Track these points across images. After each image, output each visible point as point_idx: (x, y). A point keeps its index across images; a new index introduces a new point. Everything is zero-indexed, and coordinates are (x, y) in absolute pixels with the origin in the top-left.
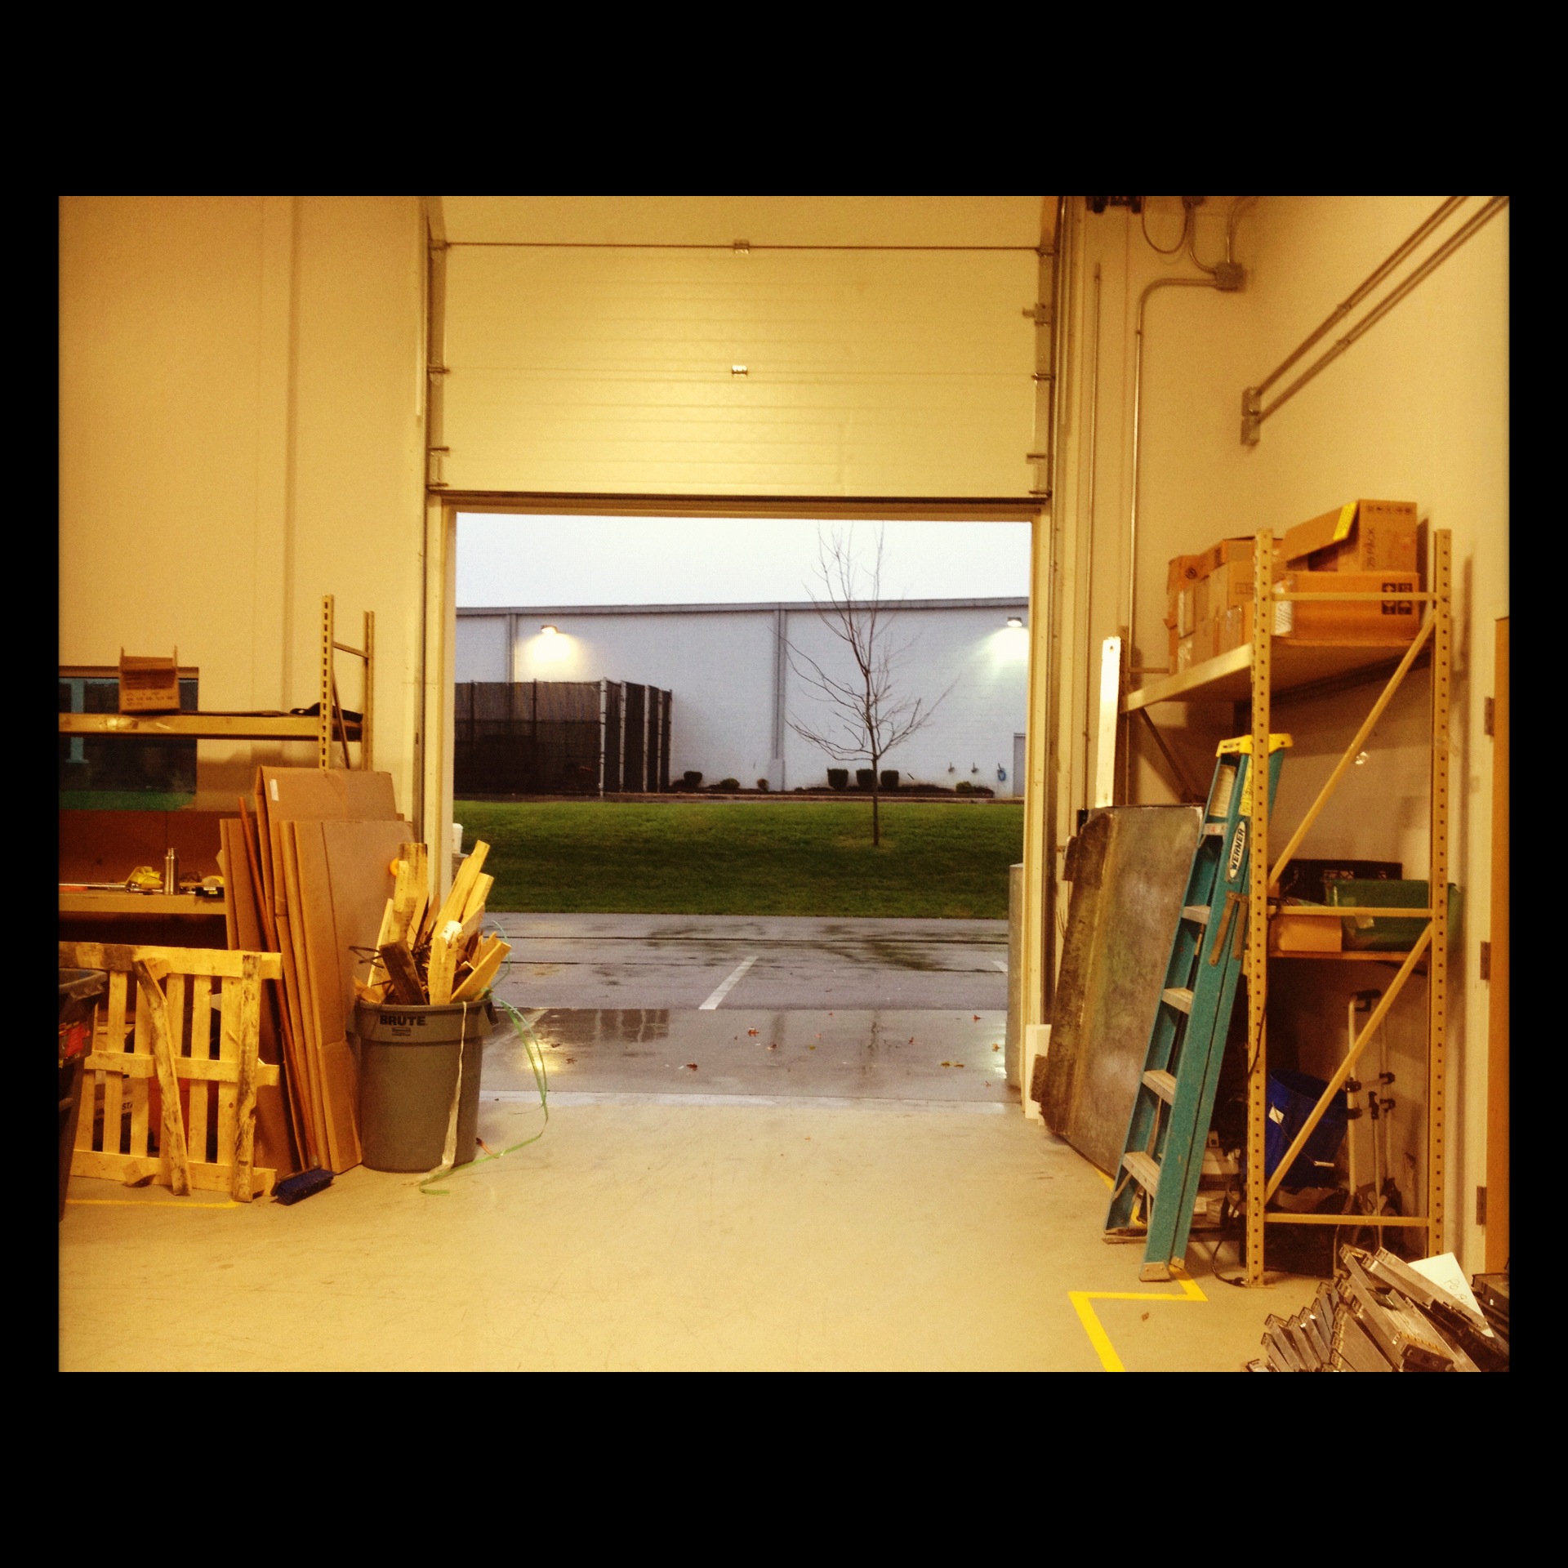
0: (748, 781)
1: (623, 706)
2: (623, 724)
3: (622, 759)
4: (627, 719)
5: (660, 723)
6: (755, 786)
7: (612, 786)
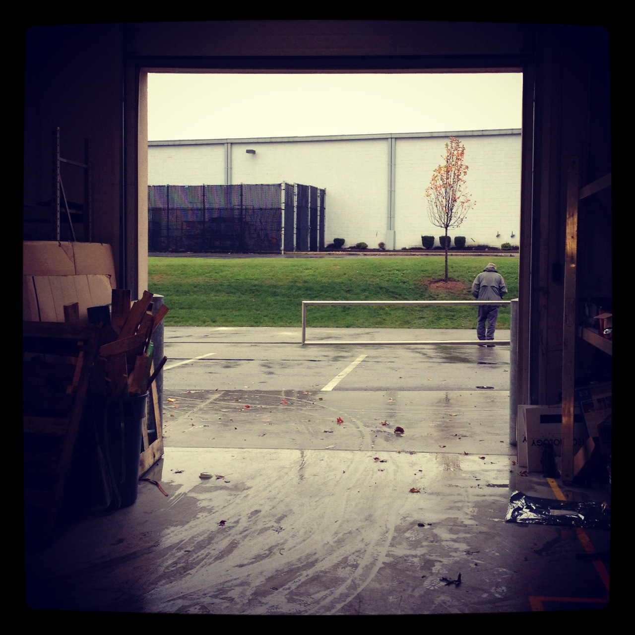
0: (373, 244)
1: (295, 198)
2: (295, 210)
3: (295, 231)
4: (298, 207)
5: (319, 209)
6: (377, 247)
7: (288, 248)
